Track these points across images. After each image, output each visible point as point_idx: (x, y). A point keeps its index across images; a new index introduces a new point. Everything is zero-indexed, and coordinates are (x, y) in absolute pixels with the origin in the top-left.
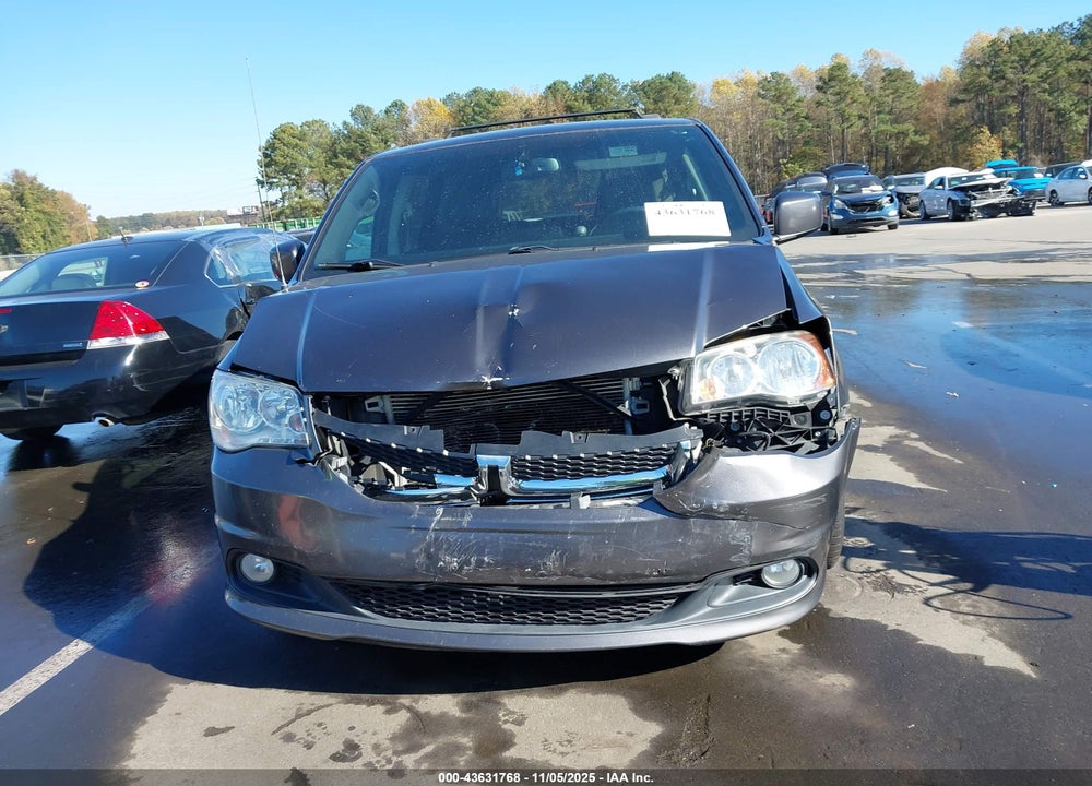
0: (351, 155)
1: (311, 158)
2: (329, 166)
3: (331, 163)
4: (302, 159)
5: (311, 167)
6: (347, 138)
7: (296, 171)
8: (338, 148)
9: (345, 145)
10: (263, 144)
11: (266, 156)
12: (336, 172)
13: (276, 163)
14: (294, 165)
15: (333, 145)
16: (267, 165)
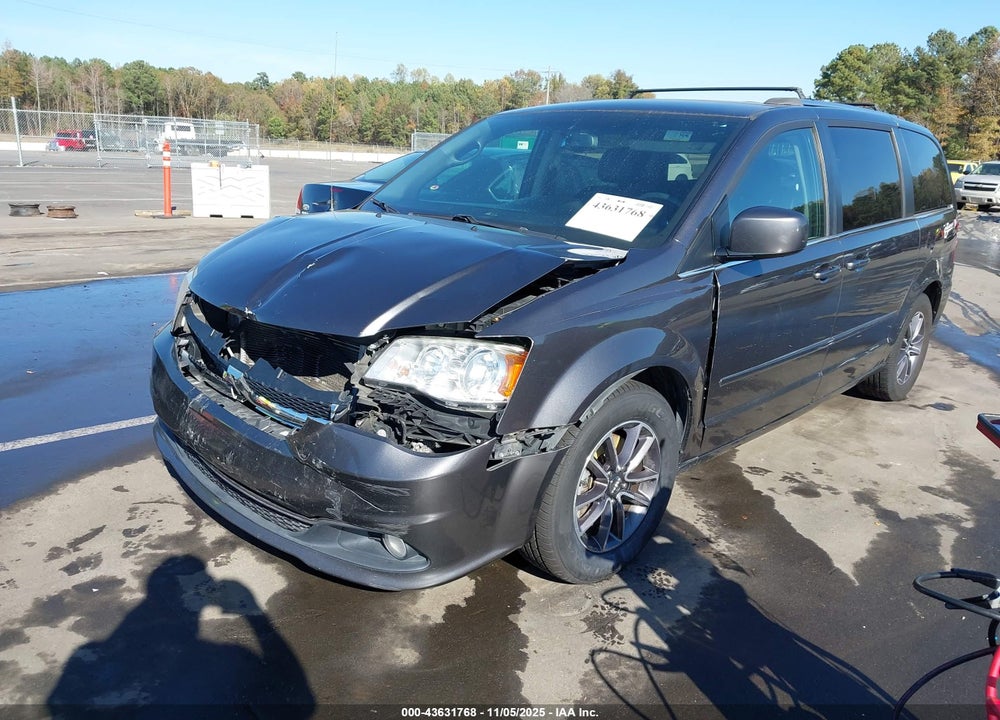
0: (912, 82)
1: (869, 82)
2: (886, 92)
3: (889, 89)
4: (860, 83)
5: (866, 91)
6: (916, 65)
7: (850, 94)
8: (903, 73)
9: (910, 72)
10: (827, 64)
11: (825, 75)
12: (891, 99)
13: (833, 84)
14: (849, 88)
15: (898, 70)
16: (824, 85)
